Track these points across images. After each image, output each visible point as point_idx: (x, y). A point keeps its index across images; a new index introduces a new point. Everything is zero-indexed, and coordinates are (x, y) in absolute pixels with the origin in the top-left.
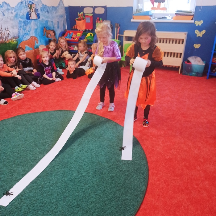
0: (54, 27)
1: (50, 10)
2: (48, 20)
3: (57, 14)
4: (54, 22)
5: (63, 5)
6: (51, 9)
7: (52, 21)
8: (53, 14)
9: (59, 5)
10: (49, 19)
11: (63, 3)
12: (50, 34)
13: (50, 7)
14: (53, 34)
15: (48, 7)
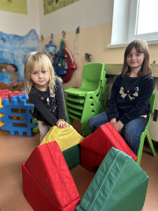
0: (16, 60)
1: (9, 38)
2: (3, 51)
3: (23, 46)
4: (15, 54)
5: (35, 36)
6: (11, 38)
7: (12, 52)
8: (15, 44)
9: (27, 36)
10: (6, 50)
11: (35, 33)
12: (6, 68)
13: (10, 35)
14: (13, 69)
15: (6, 35)
